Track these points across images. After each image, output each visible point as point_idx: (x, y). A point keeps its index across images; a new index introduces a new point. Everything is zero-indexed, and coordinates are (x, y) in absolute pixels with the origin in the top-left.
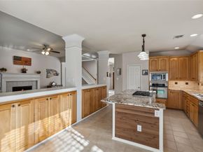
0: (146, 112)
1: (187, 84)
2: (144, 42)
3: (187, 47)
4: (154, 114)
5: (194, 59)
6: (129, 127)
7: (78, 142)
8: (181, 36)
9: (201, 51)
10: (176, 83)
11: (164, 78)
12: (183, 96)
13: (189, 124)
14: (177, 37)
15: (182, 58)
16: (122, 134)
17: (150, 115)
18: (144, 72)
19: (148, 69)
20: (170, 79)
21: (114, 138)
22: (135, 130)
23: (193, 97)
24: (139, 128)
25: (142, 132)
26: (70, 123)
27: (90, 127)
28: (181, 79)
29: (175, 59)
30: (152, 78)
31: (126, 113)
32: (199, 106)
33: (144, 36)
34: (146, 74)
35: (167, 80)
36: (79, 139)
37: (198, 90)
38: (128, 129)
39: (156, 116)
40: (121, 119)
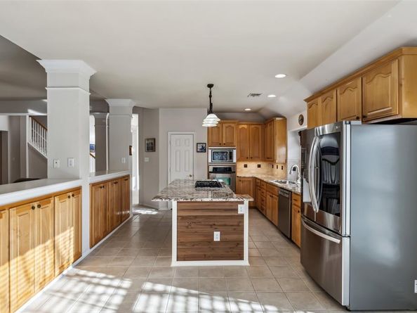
0: (226, 210)
1: (259, 166)
2: (210, 96)
3: (260, 109)
4: (237, 210)
5: (269, 128)
6: (201, 238)
7: (109, 286)
8: (258, 95)
9: (277, 119)
10: (246, 166)
11: (231, 157)
12: (257, 186)
13: (267, 224)
14: (253, 95)
15: (253, 126)
16: (189, 253)
17: (233, 214)
18: (200, 147)
19: (205, 141)
20: (238, 160)
21: (175, 263)
22: (211, 241)
23: (272, 184)
24: (217, 236)
25: (222, 241)
26: (72, 259)
27: (116, 259)
28: (252, 159)
29: (245, 126)
30: (213, 158)
31: (196, 217)
32: (280, 196)
33: (210, 86)
34: (203, 150)
35: (235, 160)
36: (106, 282)
37: (273, 175)
38: (200, 243)
39: (239, 212)
40: (187, 227)
